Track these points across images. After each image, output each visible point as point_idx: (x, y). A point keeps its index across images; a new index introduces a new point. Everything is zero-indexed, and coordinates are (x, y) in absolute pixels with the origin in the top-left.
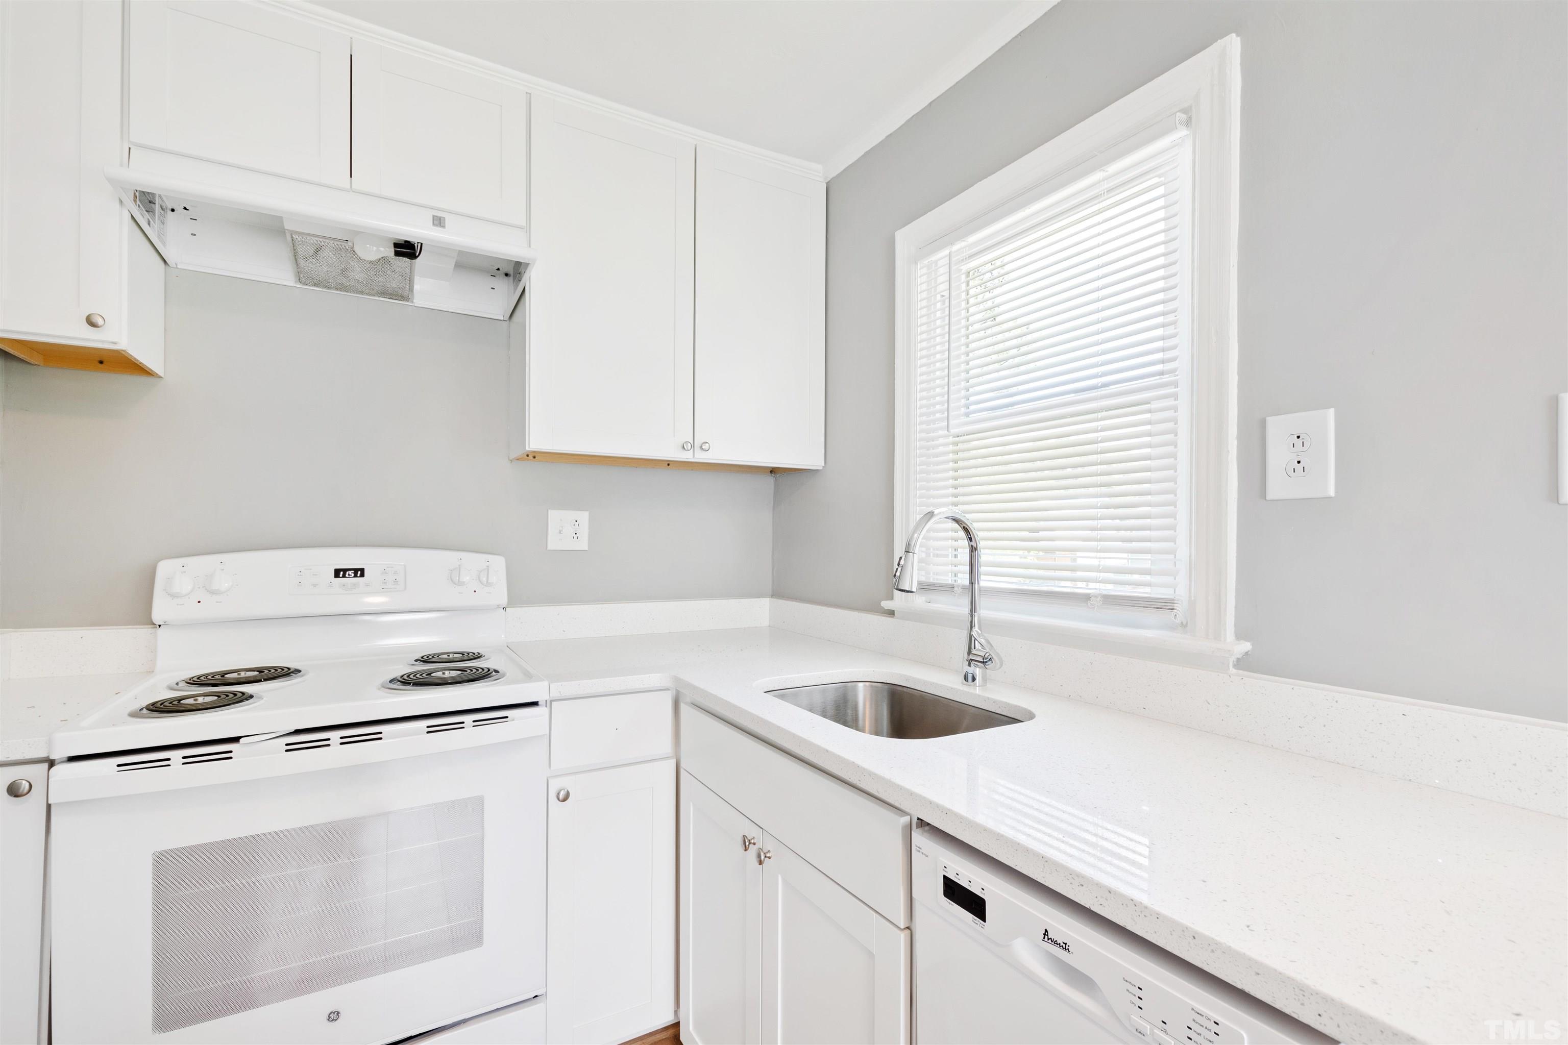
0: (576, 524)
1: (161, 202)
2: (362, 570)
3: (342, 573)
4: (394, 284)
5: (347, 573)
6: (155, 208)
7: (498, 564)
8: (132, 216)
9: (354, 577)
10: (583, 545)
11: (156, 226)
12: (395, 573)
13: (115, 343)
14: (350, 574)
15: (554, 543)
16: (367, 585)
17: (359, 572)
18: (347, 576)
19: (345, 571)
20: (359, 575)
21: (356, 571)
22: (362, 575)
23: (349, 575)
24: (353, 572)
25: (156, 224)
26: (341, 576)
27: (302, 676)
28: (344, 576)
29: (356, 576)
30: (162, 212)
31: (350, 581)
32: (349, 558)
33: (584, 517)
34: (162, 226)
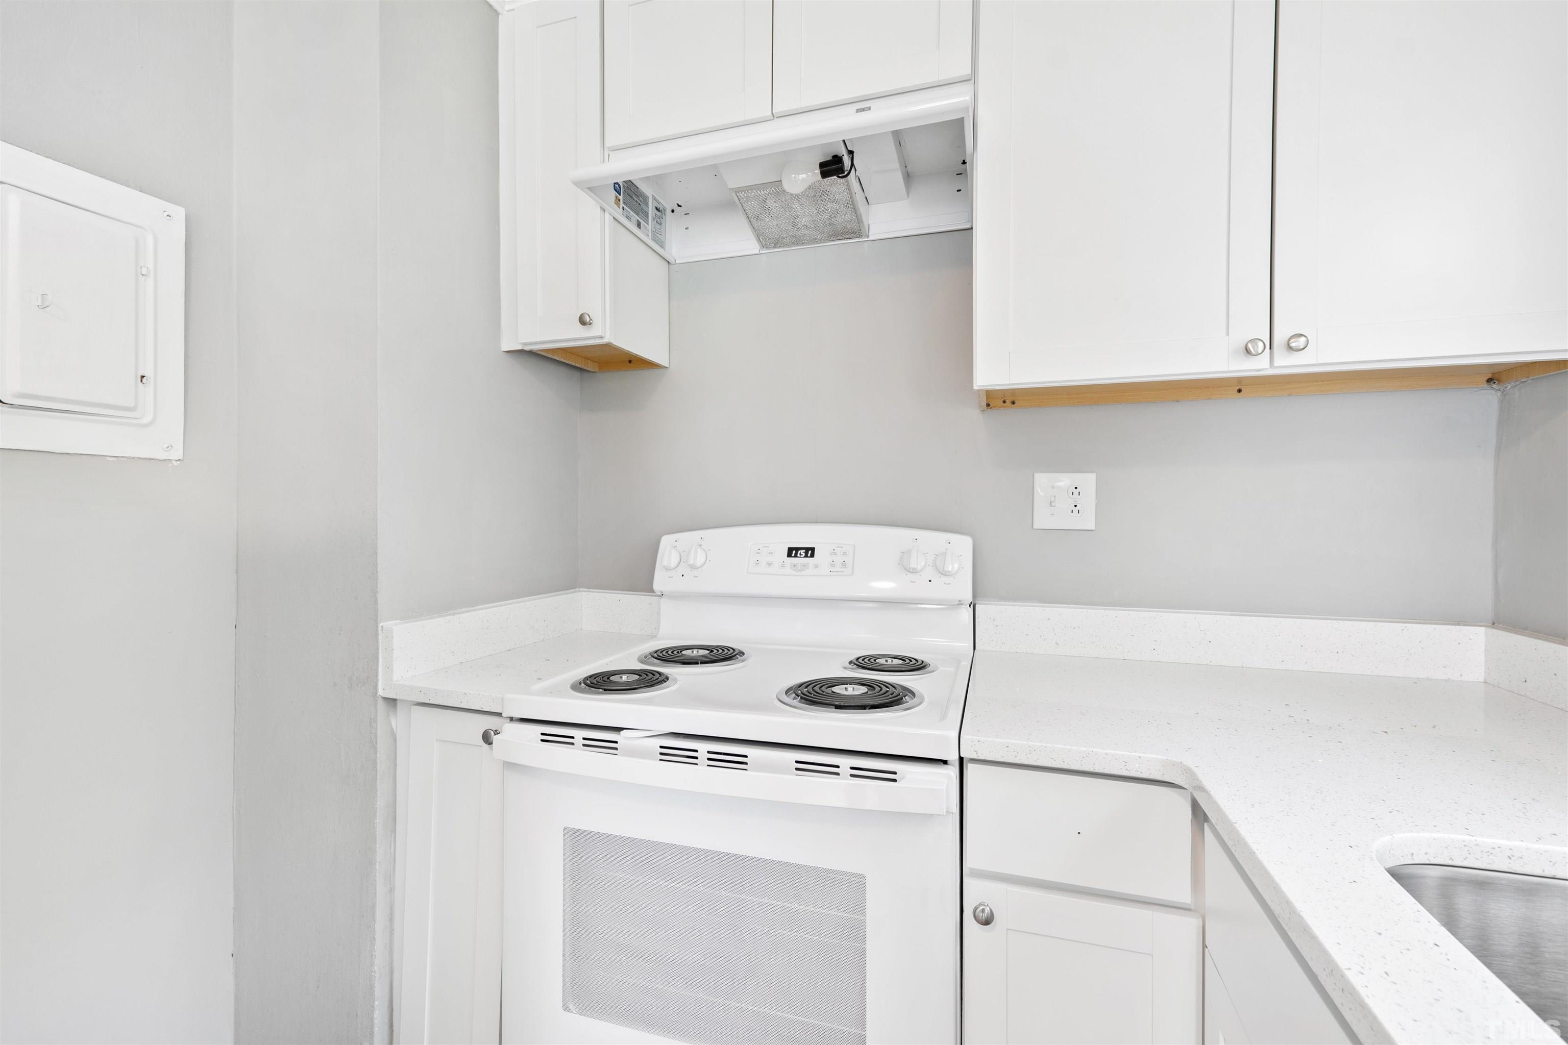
0: (1076, 492)
1: (656, 204)
2: (813, 549)
3: (794, 552)
4: (844, 219)
5: (799, 552)
6: (649, 211)
7: (963, 545)
8: (614, 218)
9: (805, 557)
10: (1088, 521)
11: (650, 227)
12: (845, 554)
13: (601, 337)
14: (802, 553)
15: (1043, 519)
16: (816, 566)
17: (810, 552)
18: (798, 555)
19: (797, 549)
20: (809, 555)
21: (807, 550)
22: (812, 556)
23: (800, 554)
24: (804, 551)
25: (650, 224)
26: (793, 555)
27: (743, 661)
28: (796, 556)
29: (806, 556)
30: (658, 213)
31: (801, 561)
32: (801, 536)
33: (1088, 481)
34: (659, 226)
